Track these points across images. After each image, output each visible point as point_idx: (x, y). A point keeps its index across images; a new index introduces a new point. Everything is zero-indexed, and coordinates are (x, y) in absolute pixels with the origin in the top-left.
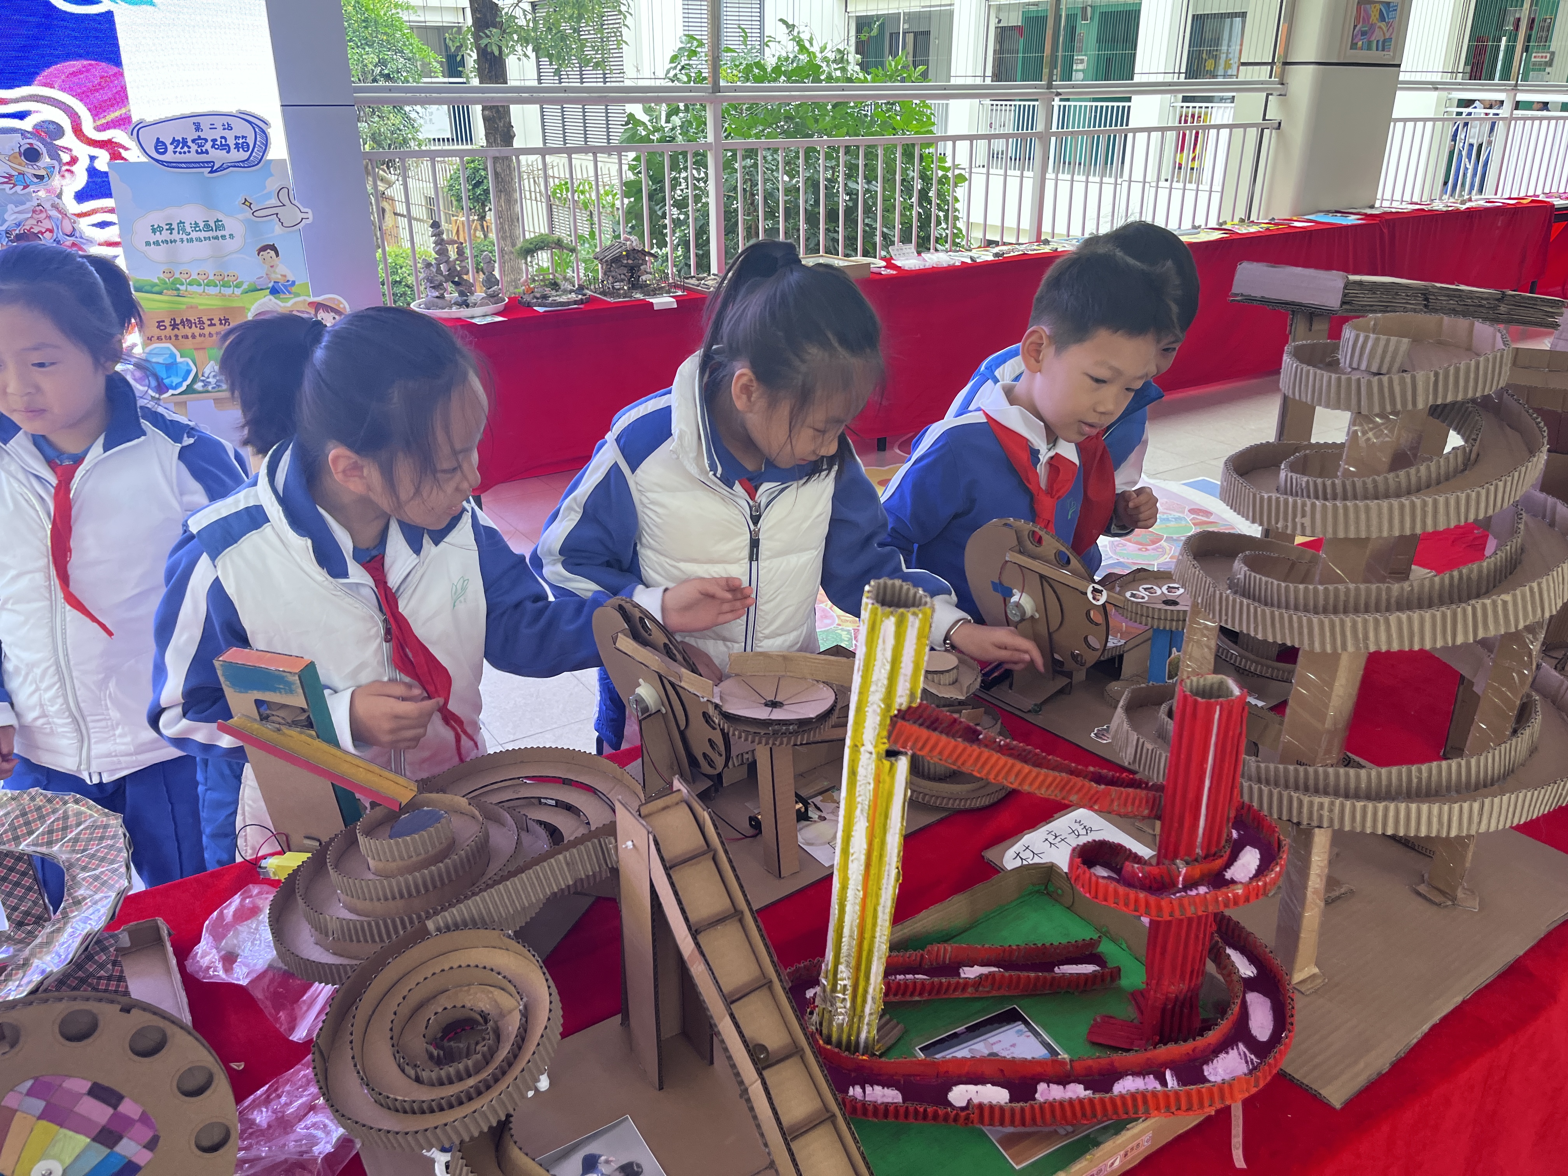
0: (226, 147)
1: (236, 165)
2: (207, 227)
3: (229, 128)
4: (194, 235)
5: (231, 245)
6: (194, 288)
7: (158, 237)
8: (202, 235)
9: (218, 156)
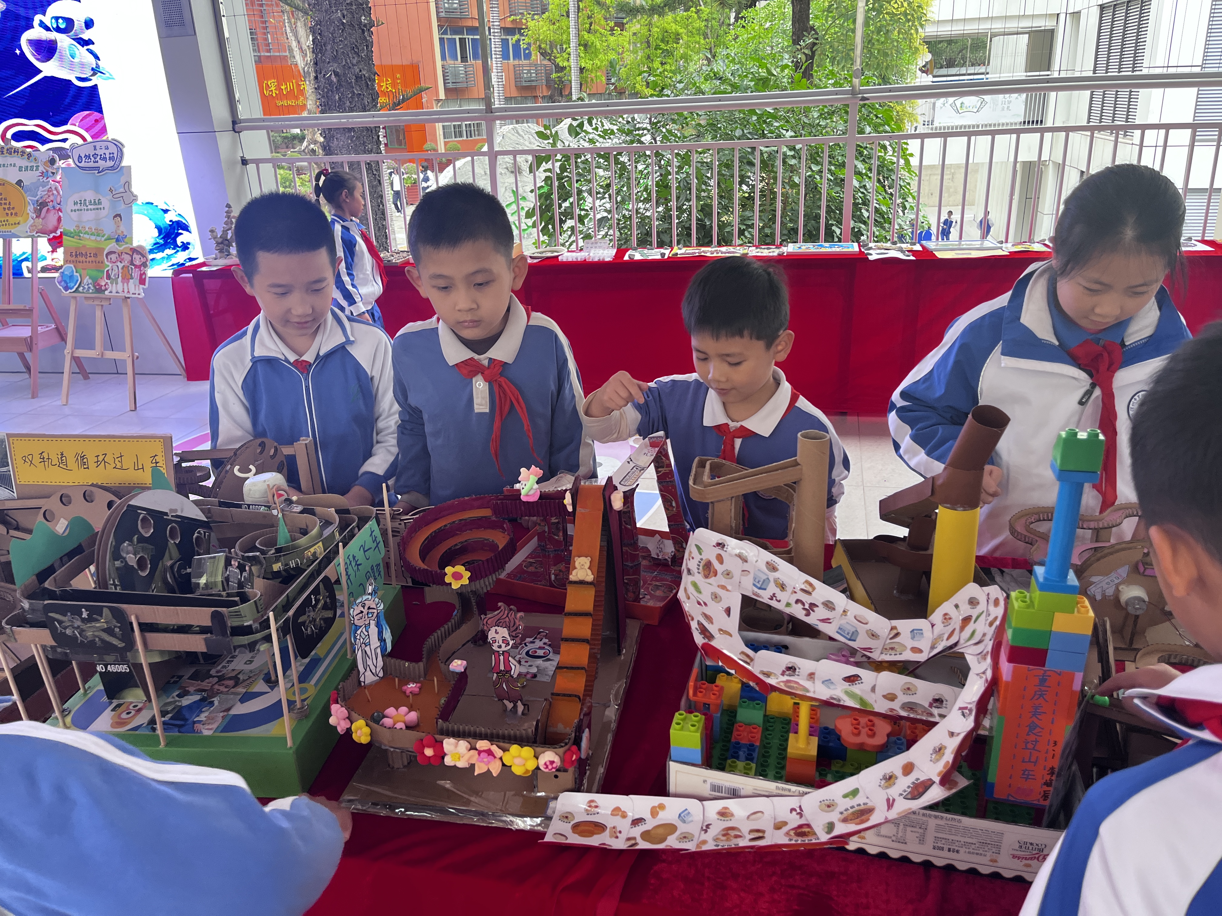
0: (105, 159)
1: (108, 169)
2: (95, 204)
3: (107, 148)
4: (90, 207)
5: (103, 213)
6: (86, 236)
7: (76, 207)
8: (92, 207)
9: (101, 164)
